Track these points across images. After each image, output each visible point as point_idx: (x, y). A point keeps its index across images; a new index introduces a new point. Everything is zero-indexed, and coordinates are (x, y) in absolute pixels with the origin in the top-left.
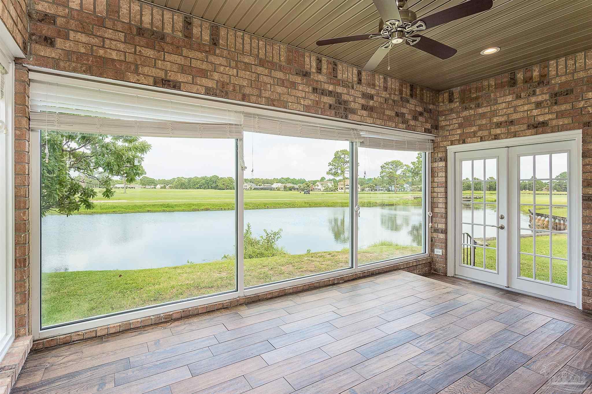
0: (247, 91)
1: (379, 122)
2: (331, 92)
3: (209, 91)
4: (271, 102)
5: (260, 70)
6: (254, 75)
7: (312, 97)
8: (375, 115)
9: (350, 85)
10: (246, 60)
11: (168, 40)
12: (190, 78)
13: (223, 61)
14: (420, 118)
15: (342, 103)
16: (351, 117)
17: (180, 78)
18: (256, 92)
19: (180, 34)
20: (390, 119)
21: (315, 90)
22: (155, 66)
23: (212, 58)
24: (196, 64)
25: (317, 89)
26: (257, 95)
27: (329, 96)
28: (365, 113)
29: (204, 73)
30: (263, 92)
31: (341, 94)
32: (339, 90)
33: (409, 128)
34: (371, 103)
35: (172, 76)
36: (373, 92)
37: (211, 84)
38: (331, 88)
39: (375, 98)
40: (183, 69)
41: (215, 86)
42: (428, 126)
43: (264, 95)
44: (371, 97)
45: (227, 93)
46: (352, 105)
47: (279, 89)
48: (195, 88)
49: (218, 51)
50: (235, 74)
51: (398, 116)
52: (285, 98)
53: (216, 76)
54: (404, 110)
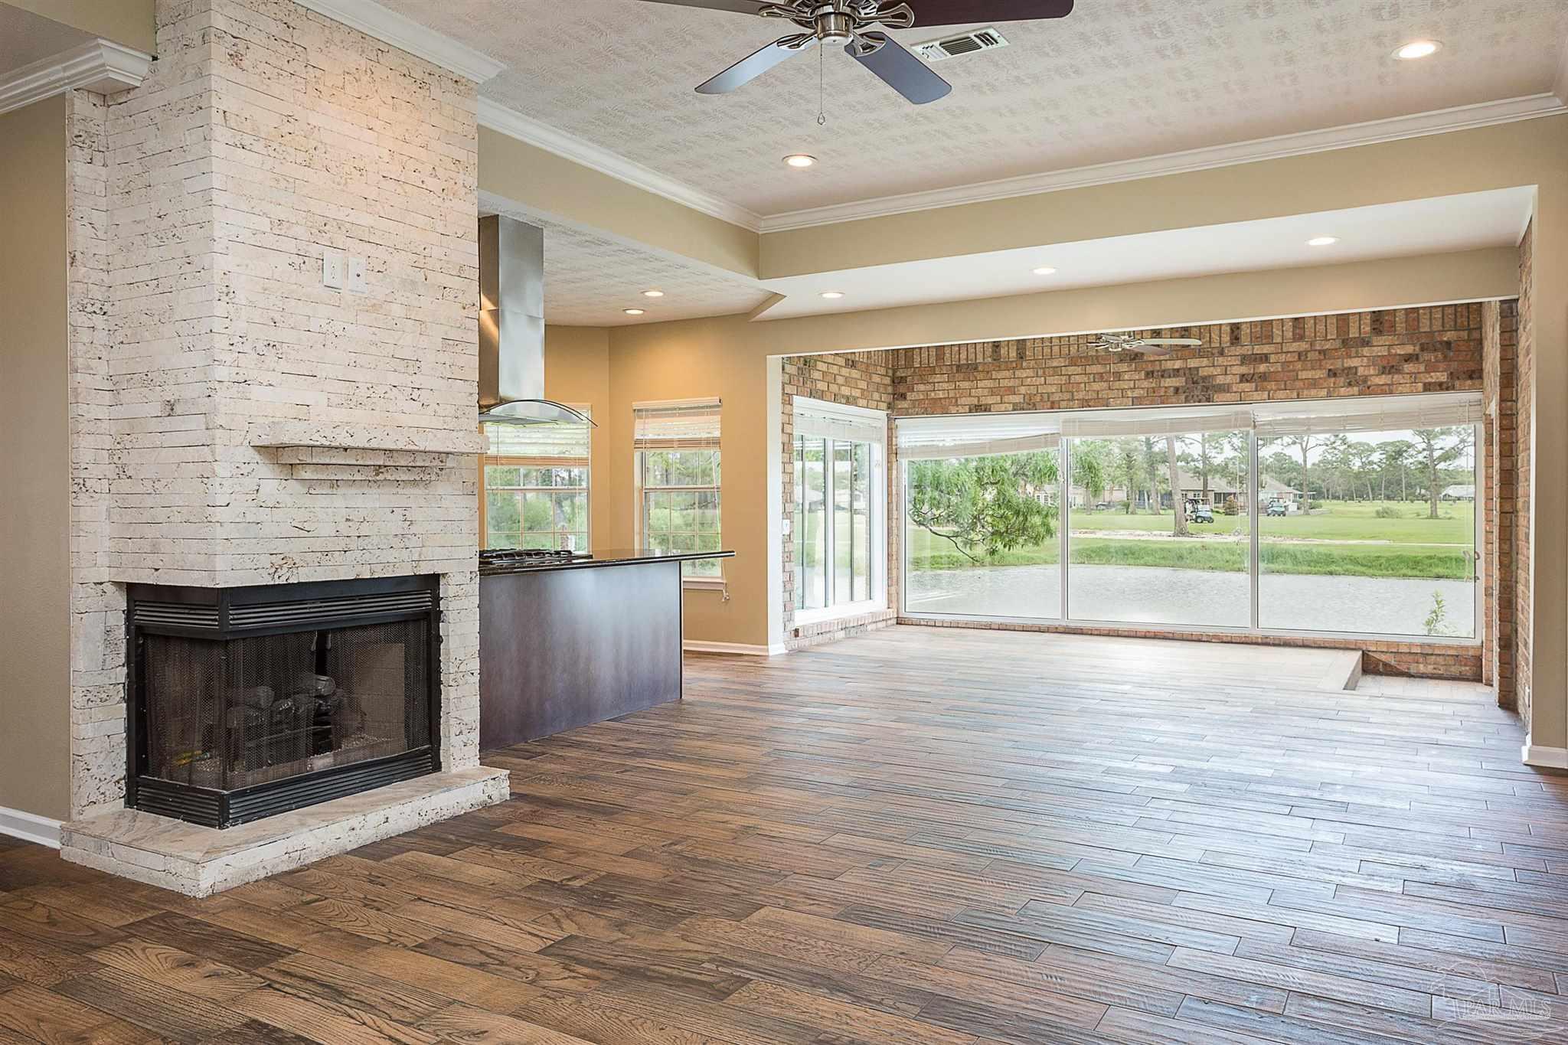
0: (1056, 397)
1: (1281, 394)
2: (1178, 370)
3: (1017, 408)
4: (1085, 404)
5: (1071, 370)
6: (1064, 378)
7: (1146, 384)
8: (1273, 385)
9: (1215, 351)
10: (1055, 364)
11: (980, 368)
12: (999, 398)
13: (1030, 373)
14: (1408, 367)
15: (1200, 381)
16: (1218, 397)
17: (990, 400)
18: (1067, 396)
19: (990, 360)
20: (1314, 384)
21: (1150, 374)
22: (970, 396)
23: (1018, 373)
24: (1005, 383)
25: (1153, 372)
26: (1068, 400)
27: (1174, 376)
28: (1247, 386)
29: (1012, 391)
30: (1075, 393)
31: (1197, 369)
32: (1192, 363)
33: (1367, 389)
34: (1262, 368)
35: (983, 401)
36: (1266, 349)
37: (1017, 399)
38: (1178, 364)
39: (1273, 358)
40: (993, 392)
41: (1022, 401)
42: (1442, 377)
43: (1076, 398)
44: (1264, 358)
45: (1034, 405)
46: (1220, 380)
47: (1096, 386)
48: (1003, 407)
49: (1024, 364)
50: (1043, 383)
51: (1335, 375)
52: (1103, 395)
53: (1023, 390)
54: (1354, 362)
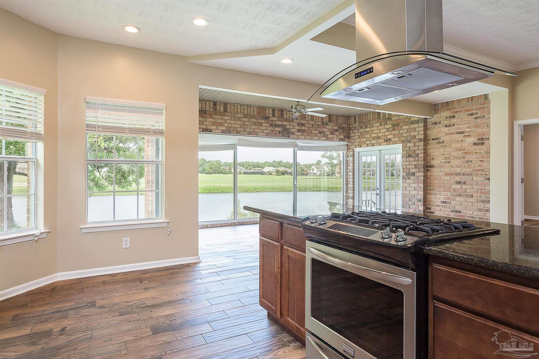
0: (239, 129)
1: (308, 137)
2: (280, 125)
3: (223, 132)
4: (250, 134)
5: (245, 119)
6: (242, 122)
7: (270, 128)
8: (306, 134)
9: (291, 120)
10: (239, 116)
11: (208, 113)
12: (216, 127)
13: (229, 118)
14: (336, 133)
15: (286, 130)
16: (291, 136)
17: (212, 127)
18: (243, 129)
19: (212, 110)
20: (316, 135)
21: (271, 125)
22: (203, 124)
23: (224, 117)
24: (218, 121)
25: (272, 124)
26: (243, 131)
27: (279, 127)
28: (299, 134)
29: (221, 124)
30: (246, 129)
31: (285, 125)
32: (284, 123)
33: (328, 139)
34: (303, 128)
35: (209, 127)
36: (304, 122)
37: (224, 128)
38: (280, 123)
39: (306, 125)
40: (213, 124)
41: (226, 129)
42: (342, 137)
43: (246, 131)
44: (304, 125)
45: (230, 132)
46: (292, 130)
47: (254, 127)
48: (217, 131)
49: (226, 114)
50: (234, 123)
51: (320, 133)
52: (256, 131)
53: (226, 125)
54: (325, 130)
